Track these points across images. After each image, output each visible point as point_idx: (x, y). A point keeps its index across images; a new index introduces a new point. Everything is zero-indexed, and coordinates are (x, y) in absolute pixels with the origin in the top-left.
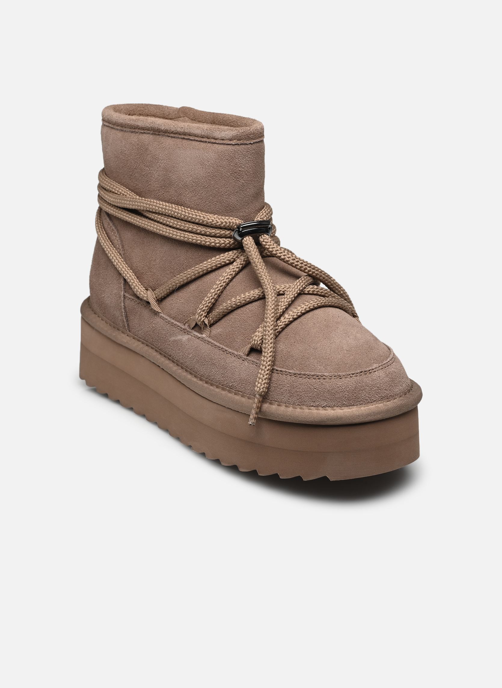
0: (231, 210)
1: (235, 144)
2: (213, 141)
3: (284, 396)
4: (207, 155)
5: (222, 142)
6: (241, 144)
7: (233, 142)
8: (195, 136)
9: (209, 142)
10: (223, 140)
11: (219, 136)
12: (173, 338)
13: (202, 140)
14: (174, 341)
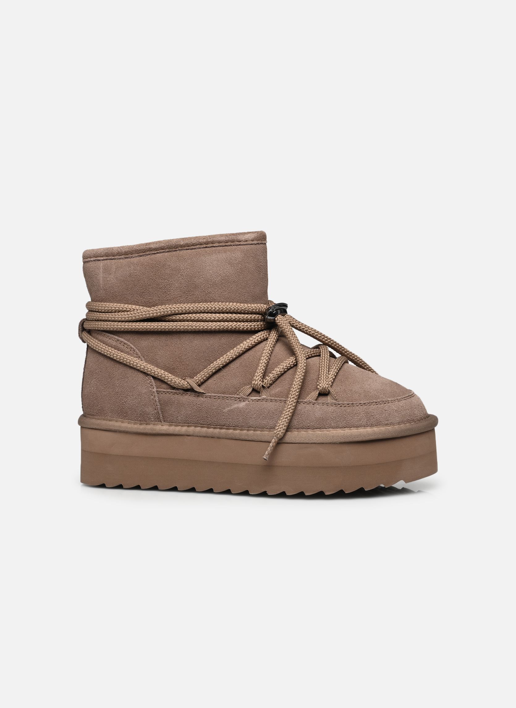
0: (256, 298)
1: (257, 244)
2: (237, 243)
3: (362, 421)
4: (234, 255)
5: (246, 243)
6: (260, 243)
7: (255, 242)
8: (219, 242)
9: (233, 245)
10: (247, 241)
11: (243, 239)
12: (227, 409)
13: (227, 244)
14: (229, 411)
